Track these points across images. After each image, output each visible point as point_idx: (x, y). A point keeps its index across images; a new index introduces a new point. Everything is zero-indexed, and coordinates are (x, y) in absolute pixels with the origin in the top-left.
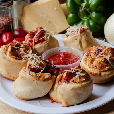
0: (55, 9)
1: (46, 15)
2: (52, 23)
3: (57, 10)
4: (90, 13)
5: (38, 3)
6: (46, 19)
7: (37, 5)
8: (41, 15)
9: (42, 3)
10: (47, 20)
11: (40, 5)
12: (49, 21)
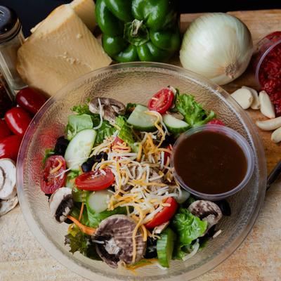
0: (78, 36)
1: (65, 53)
2: (80, 63)
3: (82, 37)
4: (147, 32)
5: (42, 34)
6: (68, 60)
7: (42, 38)
8: (56, 56)
9: (50, 31)
10: (70, 60)
11: (47, 37)
12: (75, 62)
